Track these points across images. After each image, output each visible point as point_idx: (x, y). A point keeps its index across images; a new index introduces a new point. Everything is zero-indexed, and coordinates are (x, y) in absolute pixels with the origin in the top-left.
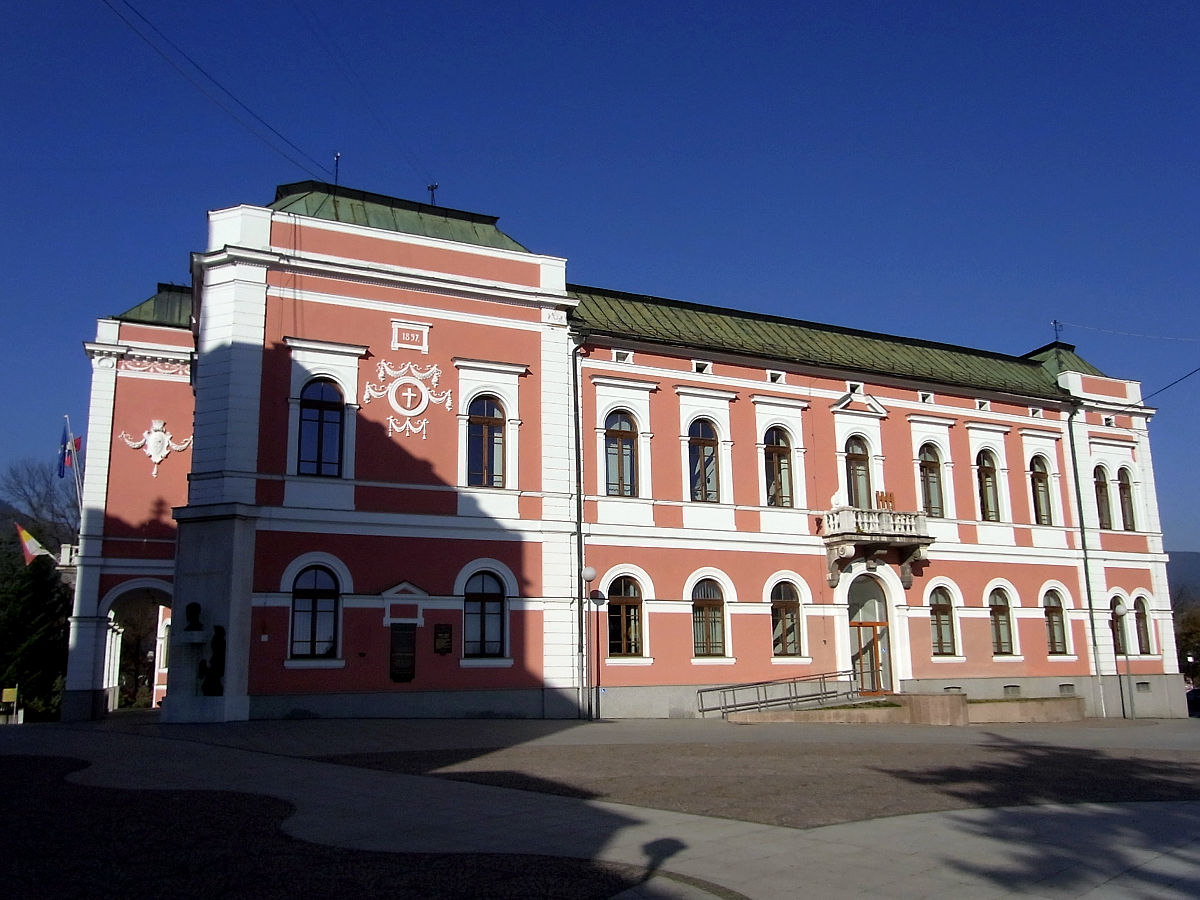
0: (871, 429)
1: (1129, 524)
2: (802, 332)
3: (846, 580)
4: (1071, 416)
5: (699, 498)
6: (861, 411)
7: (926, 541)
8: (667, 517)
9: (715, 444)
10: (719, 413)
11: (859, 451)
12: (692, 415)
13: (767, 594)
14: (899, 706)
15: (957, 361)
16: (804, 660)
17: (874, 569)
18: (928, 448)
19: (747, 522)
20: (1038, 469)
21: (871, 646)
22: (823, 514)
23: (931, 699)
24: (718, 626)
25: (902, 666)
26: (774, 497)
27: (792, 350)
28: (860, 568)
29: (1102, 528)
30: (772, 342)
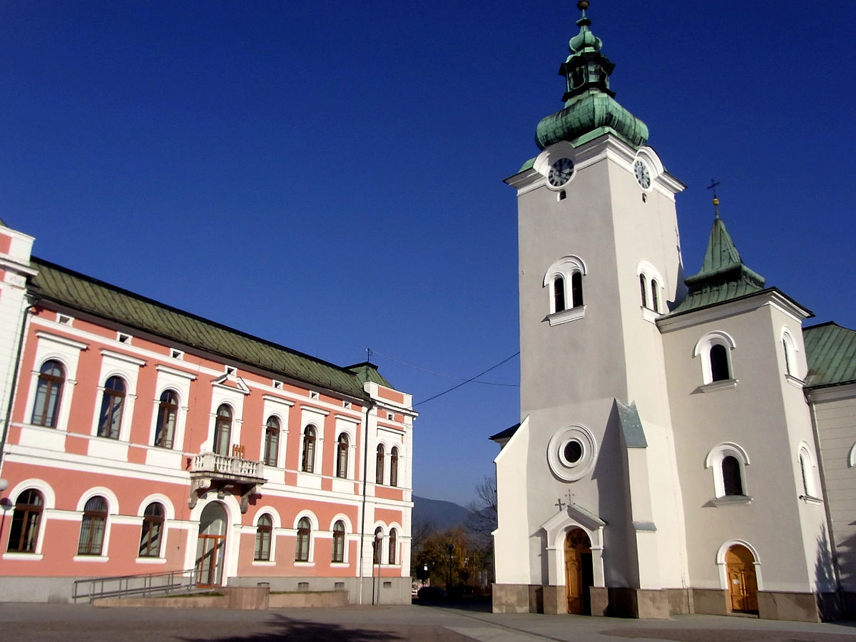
0: (237, 401)
1: (394, 482)
2: (201, 325)
3: (201, 504)
4: (368, 411)
5: (104, 434)
6: (232, 387)
7: (261, 481)
8: (76, 446)
9: (123, 396)
10: (131, 374)
11: (226, 414)
12: (110, 372)
13: (141, 511)
14: (222, 595)
15: (303, 364)
16: (161, 561)
17: (223, 498)
18: (274, 419)
19: (137, 456)
20: (343, 441)
21: (212, 553)
22: (193, 455)
23: (244, 590)
24: (100, 532)
25: (231, 568)
26: (160, 441)
27: (192, 338)
28: (212, 496)
29: (377, 483)
30: (179, 330)
